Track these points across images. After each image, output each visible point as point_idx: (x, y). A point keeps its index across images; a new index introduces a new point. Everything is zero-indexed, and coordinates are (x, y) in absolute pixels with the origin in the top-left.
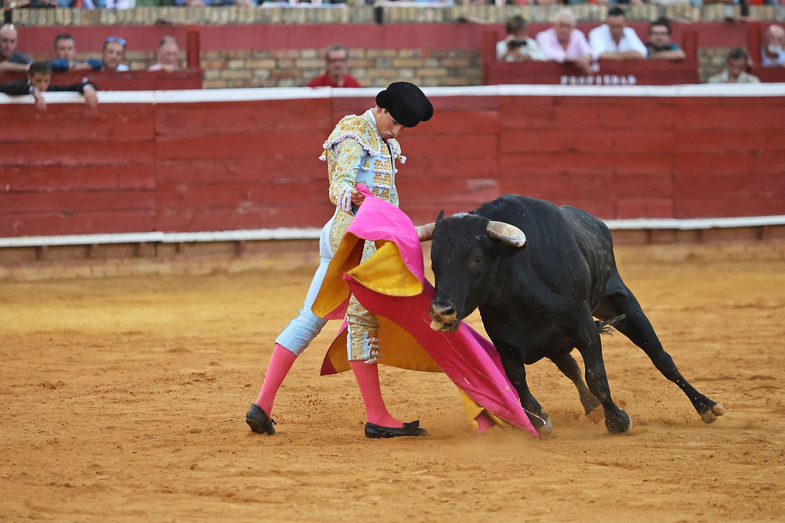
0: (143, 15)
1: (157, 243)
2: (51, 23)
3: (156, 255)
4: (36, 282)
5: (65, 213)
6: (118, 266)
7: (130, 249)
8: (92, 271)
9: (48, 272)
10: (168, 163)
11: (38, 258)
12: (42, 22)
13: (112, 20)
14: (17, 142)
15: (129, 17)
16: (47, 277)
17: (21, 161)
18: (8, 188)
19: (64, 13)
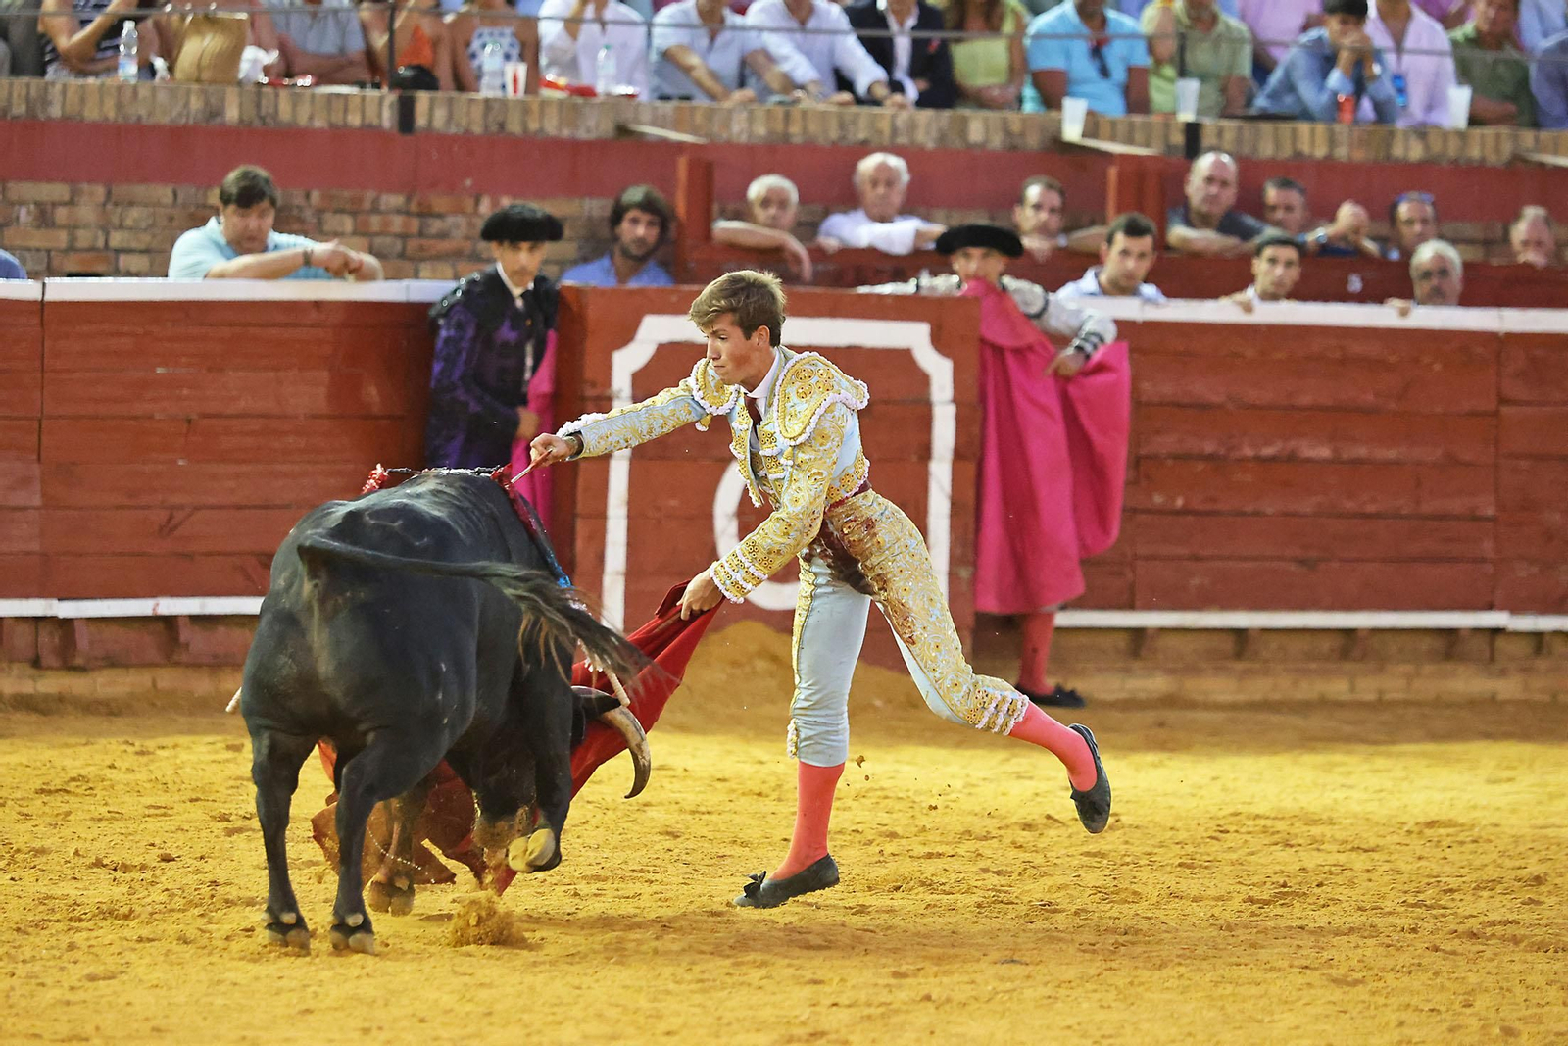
0: (1483, 145)
1: (1496, 632)
2: (1286, 152)
3: (1492, 659)
4: (1233, 707)
5: (1302, 562)
6: (1409, 678)
7: (1438, 644)
8: (1353, 689)
9: (1259, 688)
10: (1524, 464)
11: (1238, 655)
12: (1267, 150)
13: (1416, 152)
14: (1204, 407)
15: (1453, 149)
16: (1258, 697)
17: (1209, 447)
18: (1180, 502)
19: (1313, 132)
